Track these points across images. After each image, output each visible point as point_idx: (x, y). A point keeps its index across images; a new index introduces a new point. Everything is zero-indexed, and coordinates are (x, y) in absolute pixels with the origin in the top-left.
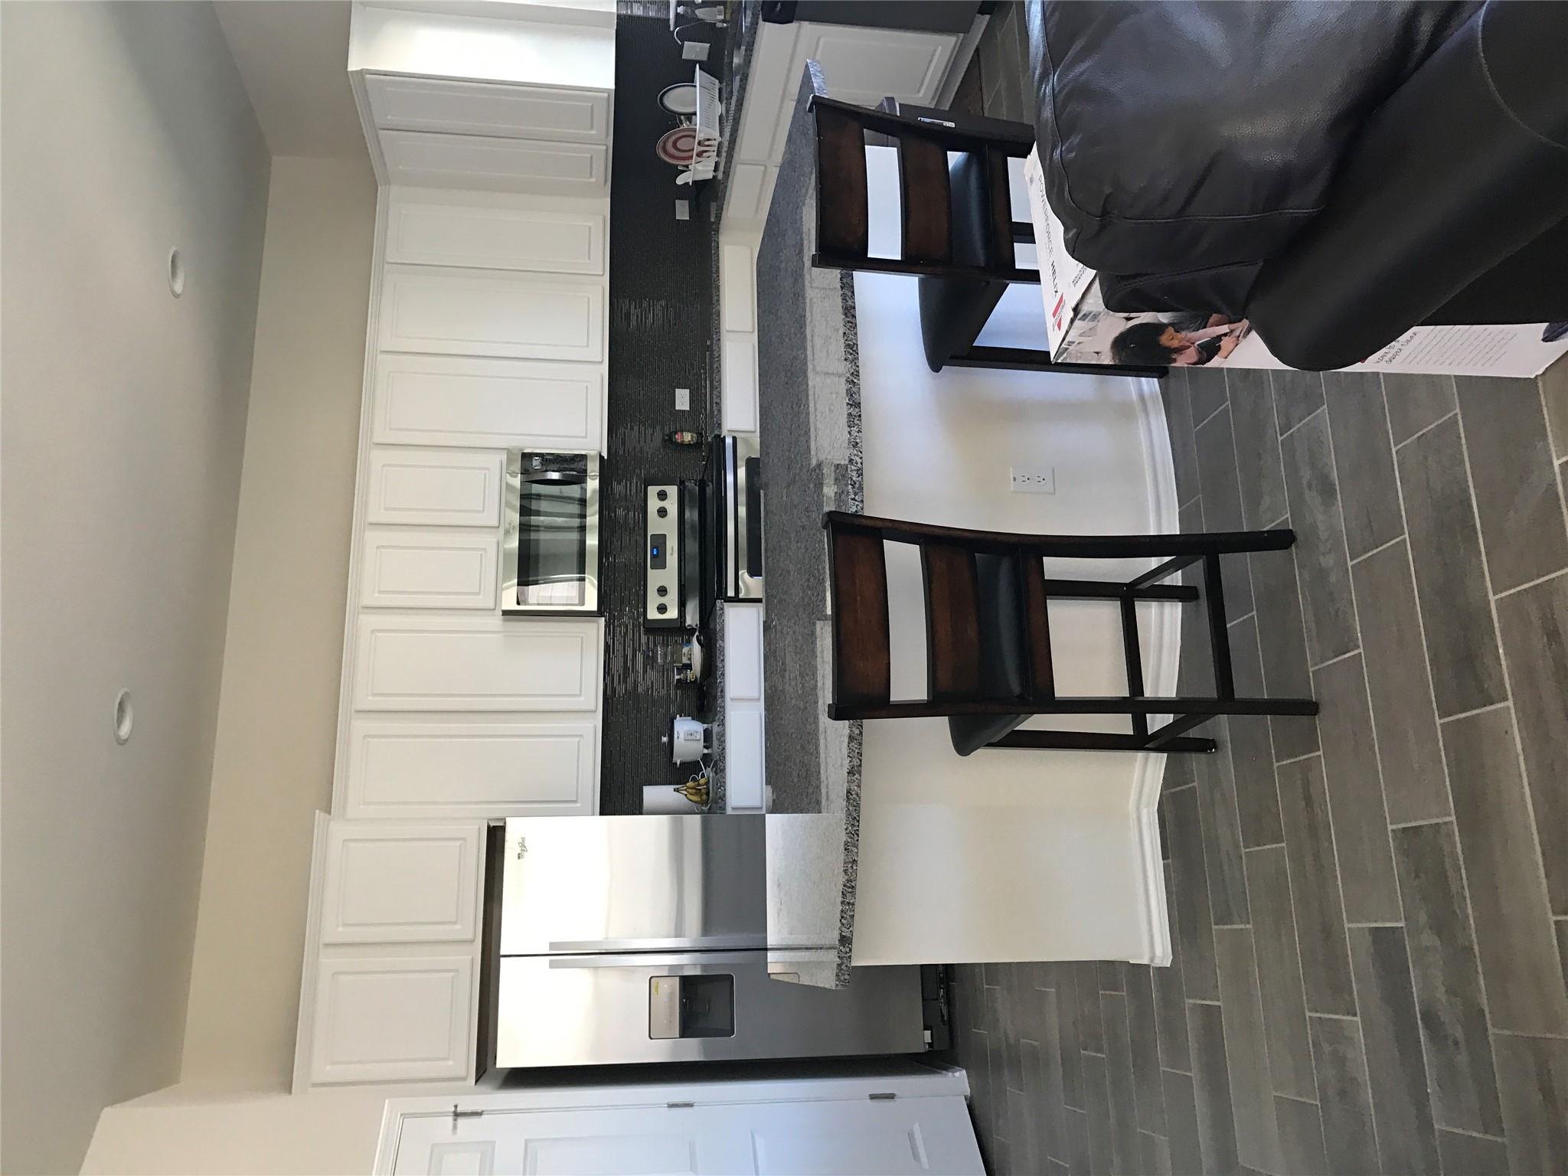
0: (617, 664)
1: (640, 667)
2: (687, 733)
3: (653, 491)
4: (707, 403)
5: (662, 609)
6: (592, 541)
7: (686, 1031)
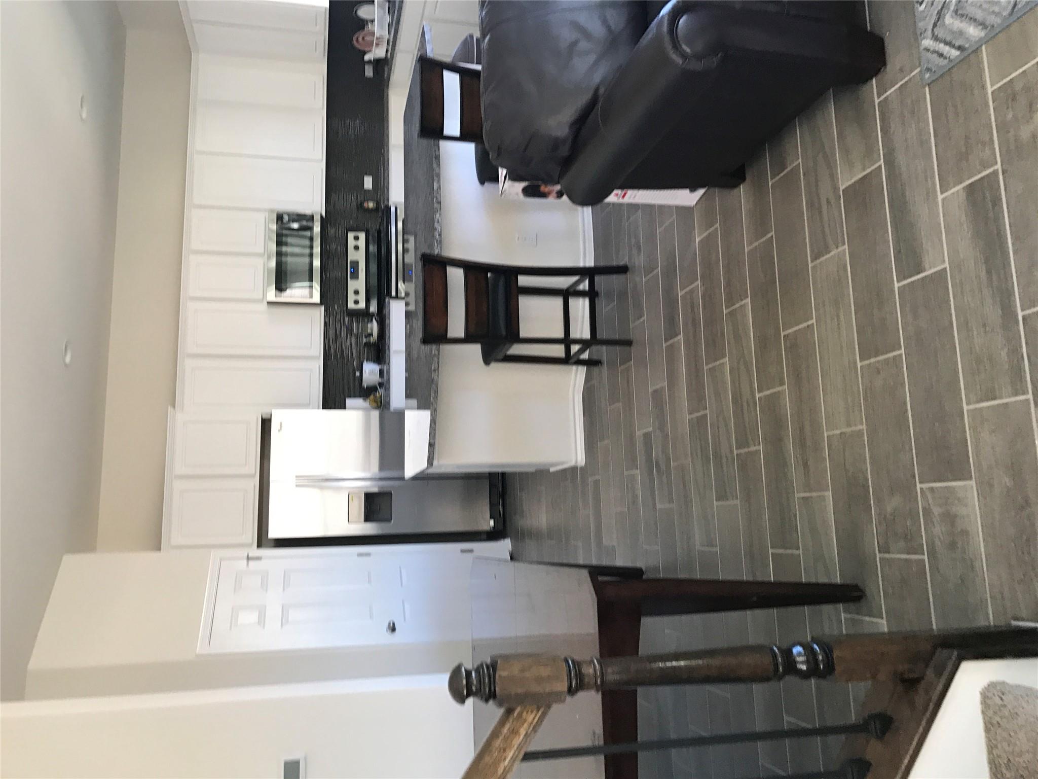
0: (331, 333)
1: (344, 334)
2: (370, 372)
3: (351, 235)
4: (381, 186)
5: (356, 302)
6: (317, 263)
7: (367, 519)
